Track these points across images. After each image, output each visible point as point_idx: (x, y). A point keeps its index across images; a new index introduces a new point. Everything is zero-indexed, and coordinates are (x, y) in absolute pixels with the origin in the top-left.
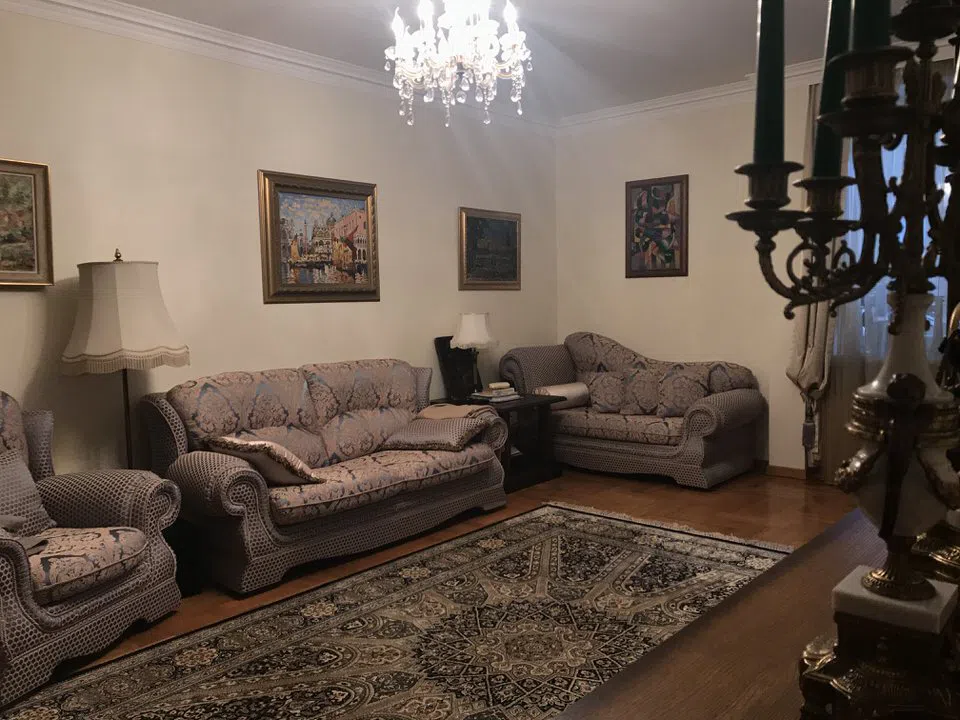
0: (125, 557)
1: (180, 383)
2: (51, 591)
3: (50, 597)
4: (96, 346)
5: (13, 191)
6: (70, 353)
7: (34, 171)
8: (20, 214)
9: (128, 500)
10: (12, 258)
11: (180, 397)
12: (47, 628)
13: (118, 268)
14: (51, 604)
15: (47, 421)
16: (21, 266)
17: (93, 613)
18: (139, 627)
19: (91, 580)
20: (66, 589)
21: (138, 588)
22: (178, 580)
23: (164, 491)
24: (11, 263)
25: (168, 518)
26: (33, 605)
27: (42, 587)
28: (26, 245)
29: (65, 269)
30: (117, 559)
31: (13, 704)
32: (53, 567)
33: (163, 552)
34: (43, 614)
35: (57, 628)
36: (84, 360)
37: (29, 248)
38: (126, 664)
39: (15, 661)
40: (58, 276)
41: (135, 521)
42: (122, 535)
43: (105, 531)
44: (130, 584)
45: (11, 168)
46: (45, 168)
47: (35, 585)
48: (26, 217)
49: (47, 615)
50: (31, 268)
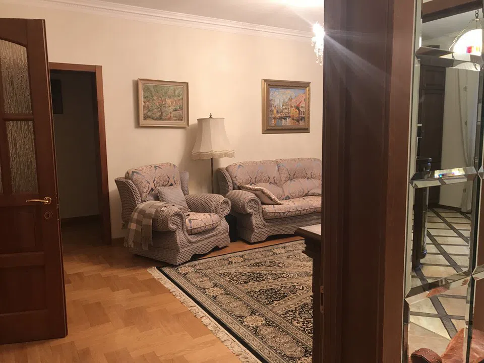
0: (213, 223)
1: (231, 164)
2: (192, 230)
3: (191, 232)
4: (203, 149)
5: (177, 93)
6: (194, 151)
7: (184, 85)
8: (179, 100)
9: (214, 204)
10: (176, 117)
11: (230, 170)
12: (190, 242)
13: (211, 120)
14: (192, 234)
15: (187, 175)
16: (179, 120)
17: (203, 240)
18: (216, 249)
19: (203, 228)
20: (196, 230)
21: (217, 235)
22: (230, 234)
23: (226, 202)
24: (175, 118)
25: (227, 212)
26: (187, 234)
27: (189, 228)
28: (181, 112)
29: (193, 121)
30: (211, 223)
31: (179, 265)
32: (192, 222)
33: (224, 224)
34: (189, 237)
35: (193, 243)
36: (199, 154)
37: (181, 113)
38: (213, 259)
39: (181, 251)
40: (190, 124)
41: (216, 212)
42: (212, 215)
43: (207, 214)
44: (214, 233)
45: (177, 84)
46: (188, 83)
47: (187, 228)
48: (181, 102)
49: (192, 238)
50: (182, 120)
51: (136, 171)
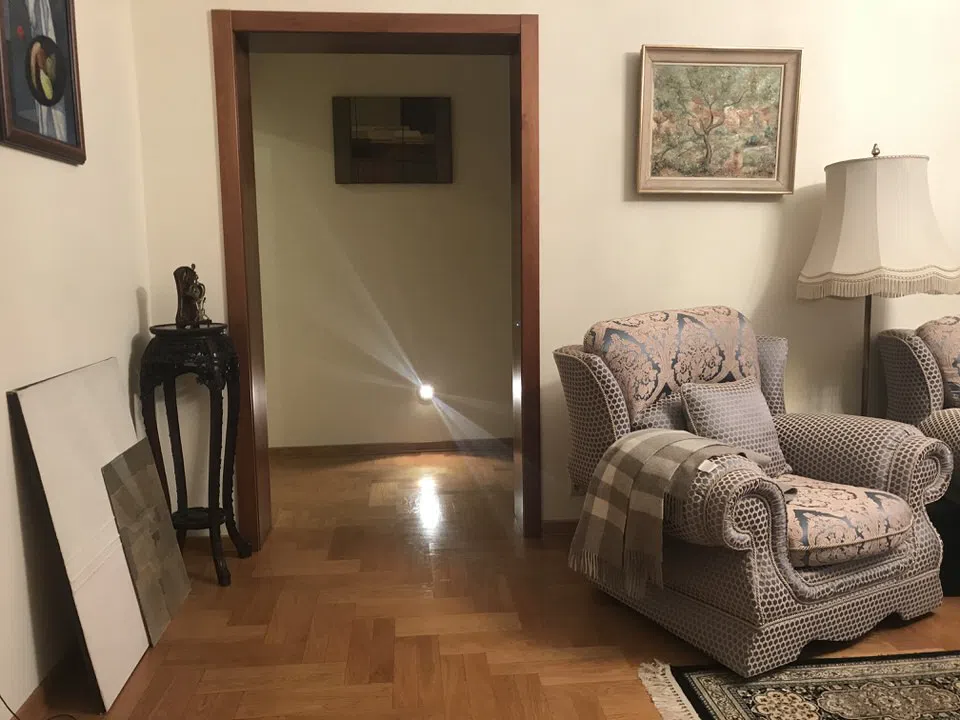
0: (891, 531)
1: (935, 319)
2: (808, 553)
3: (806, 561)
4: (847, 263)
5: (760, 86)
6: (810, 272)
7: (785, 59)
8: (766, 111)
9: (886, 458)
10: (752, 164)
12: (801, 598)
13: (879, 163)
14: (807, 568)
15: (781, 349)
16: (760, 173)
17: (847, 592)
18: (893, 622)
19: (852, 551)
20: (825, 556)
21: (898, 574)
22: (942, 575)
23: (935, 455)
24: (751, 169)
25: (936, 488)
26: (787, 565)
27: (798, 546)
28: (769, 149)
29: (810, 173)
30: (882, 533)
32: (811, 524)
33: (926, 536)
34: (798, 579)
35: (811, 600)
36: (829, 279)
37: (770, 151)
39: (766, 627)
40: (798, 185)
41: (896, 485)
42: (885, 501)
43: (860, 491)
44: (889, 565)
45: (762, 58)
46: (798, 53)
47: (790, 542)
48: (773, 113)
49: (809, 584)
50: (770, 174)
51: (617, 327)
